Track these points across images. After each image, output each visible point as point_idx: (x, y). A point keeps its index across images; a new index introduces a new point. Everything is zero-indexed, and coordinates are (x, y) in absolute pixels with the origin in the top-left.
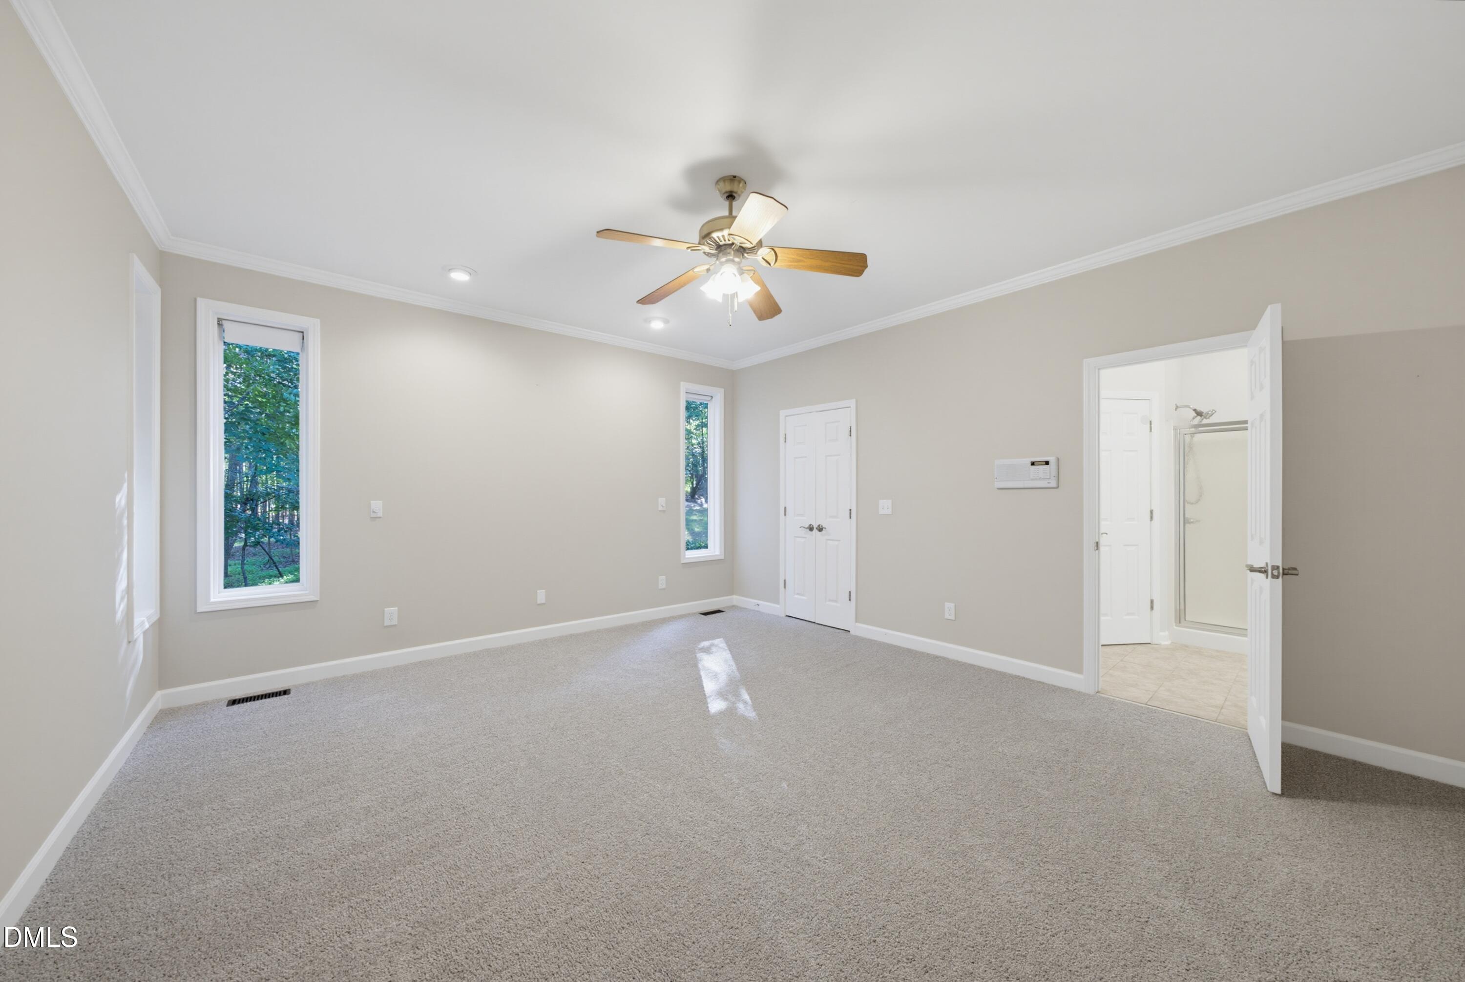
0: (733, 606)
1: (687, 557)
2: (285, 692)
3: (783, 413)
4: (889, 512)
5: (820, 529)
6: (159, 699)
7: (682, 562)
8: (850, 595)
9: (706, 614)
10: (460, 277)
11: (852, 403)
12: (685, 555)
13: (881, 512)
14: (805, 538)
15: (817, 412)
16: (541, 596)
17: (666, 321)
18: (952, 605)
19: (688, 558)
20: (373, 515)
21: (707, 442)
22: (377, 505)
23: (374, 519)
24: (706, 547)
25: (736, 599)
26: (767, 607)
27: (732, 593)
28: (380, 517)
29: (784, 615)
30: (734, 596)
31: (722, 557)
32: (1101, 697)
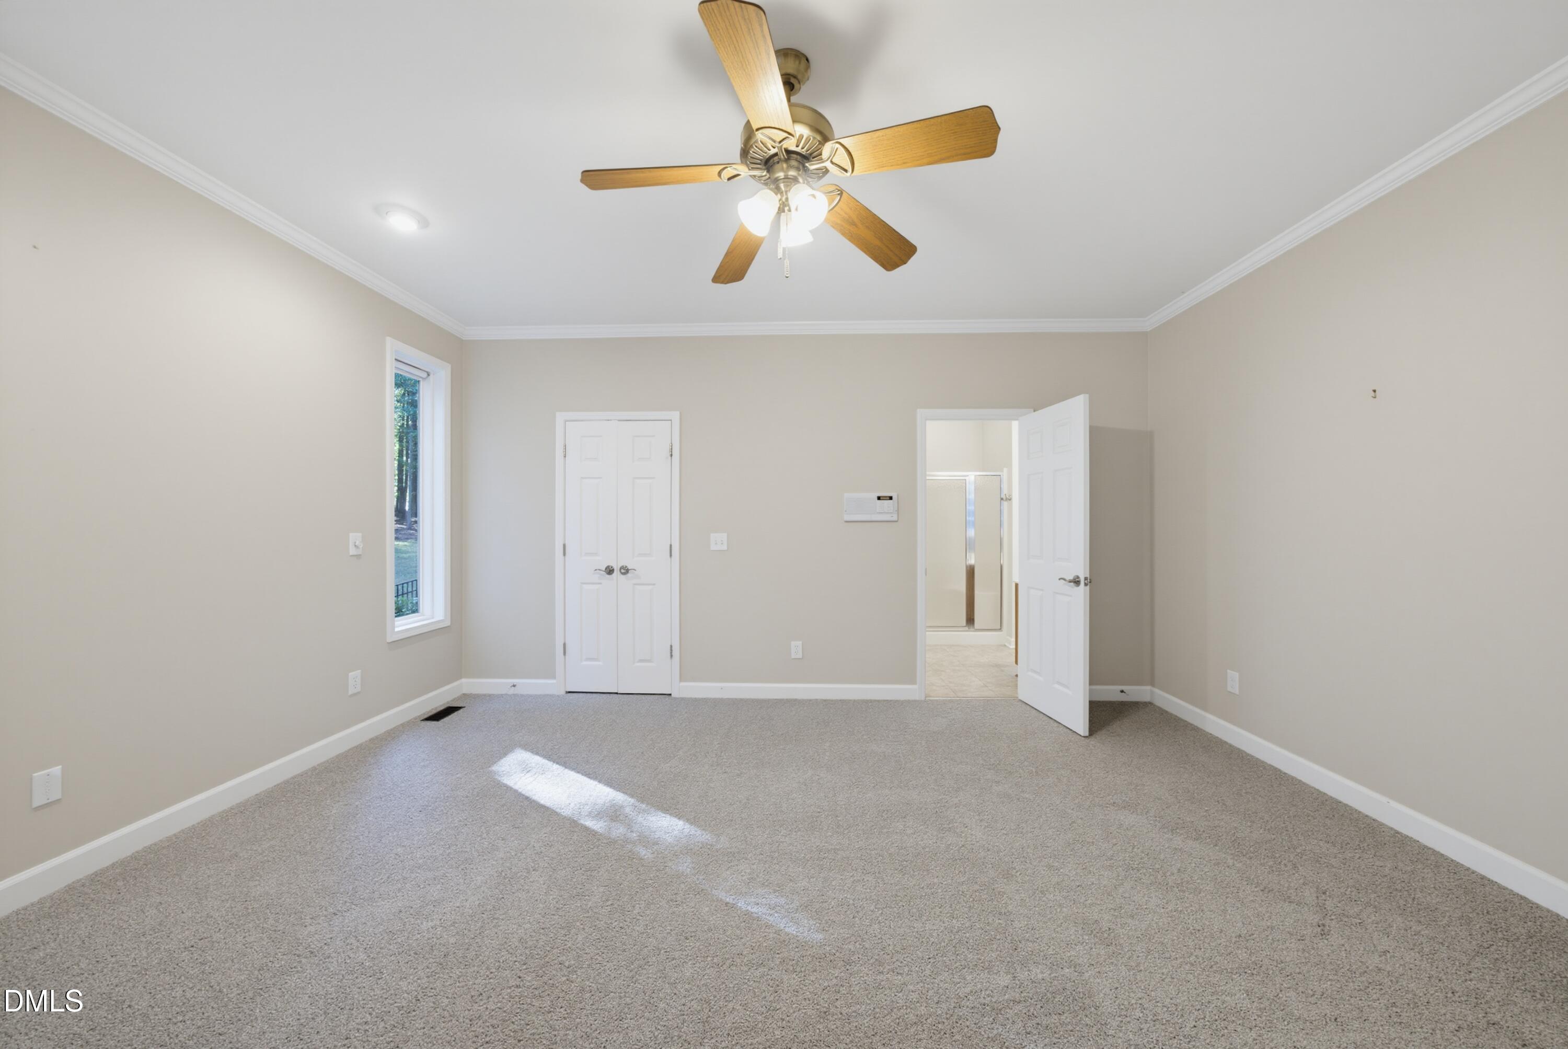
0: (466, 695)
1: (396, 629)
3: (560, 417)
4: (725, 547)
7: (389, 640)
8: (671, 650)
11: (674, 415)
12: (393, 627)
13: (713, 547)
14: (600, 583)
15: (619, 420)
18: (799, 643)
19: (399, 631)
24: (417, 610)
25: (467, 684)
26: (530, 686)
27: (459, 677)
29: (562, 692)
30: (464, 680)
31: (446, 625)
32: (930, 700)
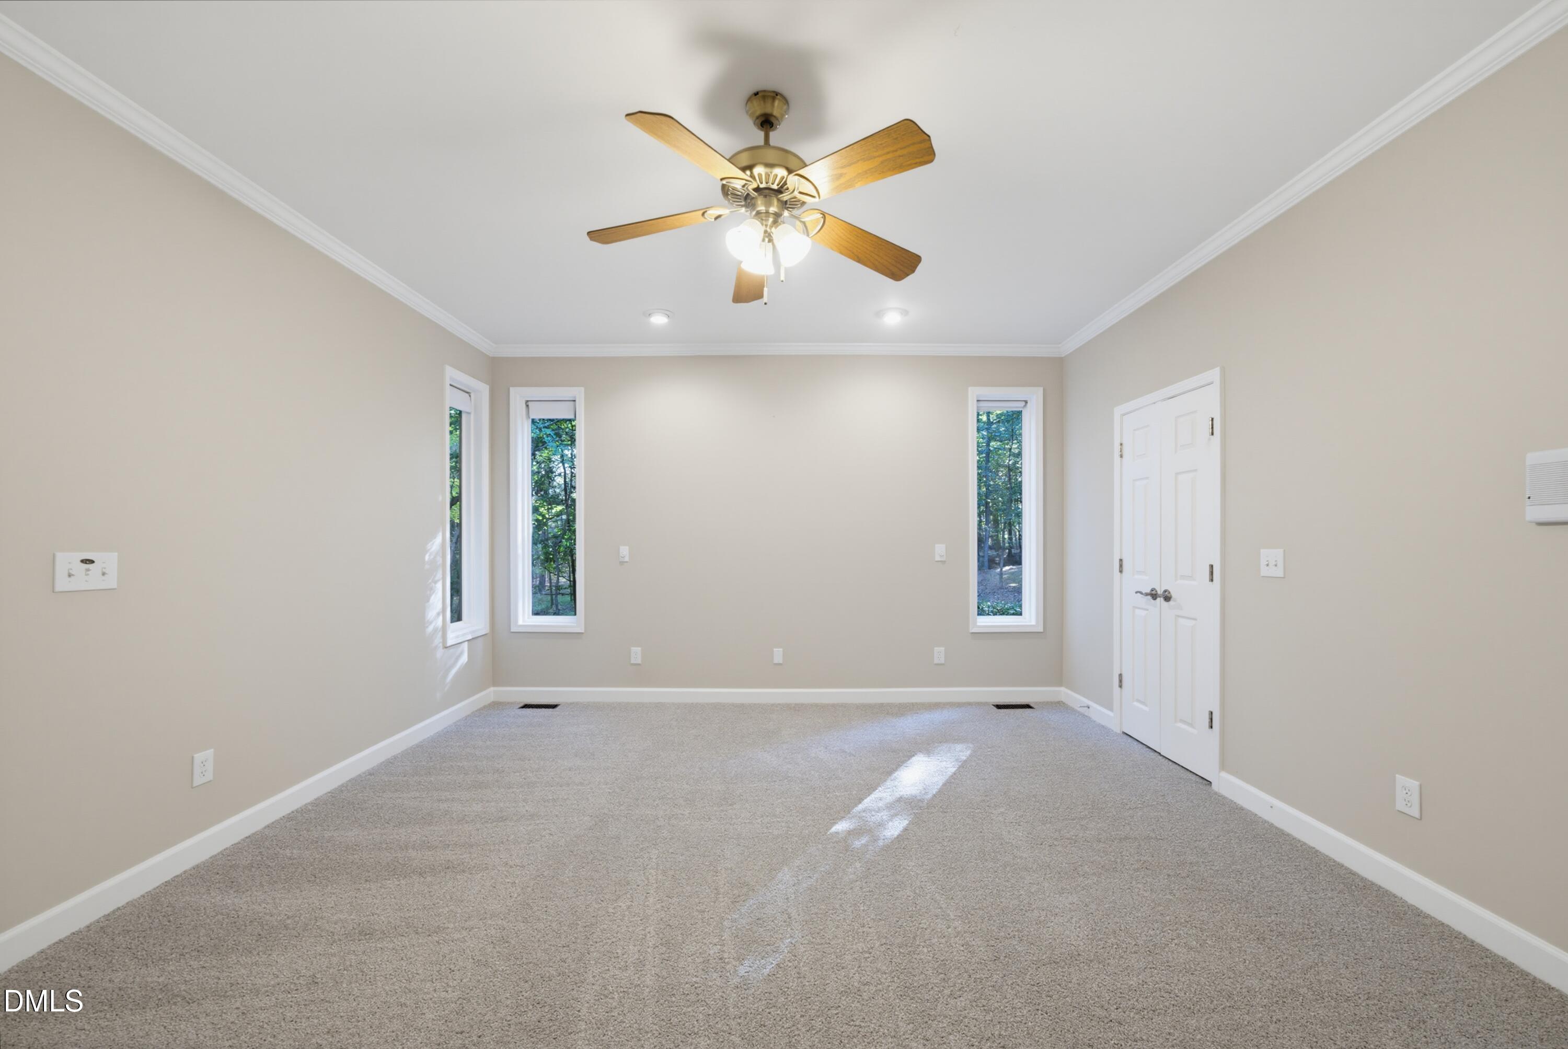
0: (1059, 703)
1: (978, 624)
2: (554, 706)
3: (1118, 411)
4: (1279, 572)
5: (1167, 598)
6: (490, 694)
7: (973, 630)
8: (1211, 719)
9: (999, 707)
10: (659, 320)
11: (1214, 374)
12: (973, 622)
13: (1264, 571)
14: (1147, 610)
15: (1164, 400)
16: (778, 655)
17: (905, 312)
18: (1413, 784)
19: (980, 627)
20: (622, 560)
21: (1021, 468)
22: (625, 551)
23: (622, 563)
24: (1021, 614)
25: (1064, 693)
26: (1099, 713)
27: (1062, 685)
28: (627, 562)
29: (1120, 732)
30: (1063, 689)
31: (1041, 629)
